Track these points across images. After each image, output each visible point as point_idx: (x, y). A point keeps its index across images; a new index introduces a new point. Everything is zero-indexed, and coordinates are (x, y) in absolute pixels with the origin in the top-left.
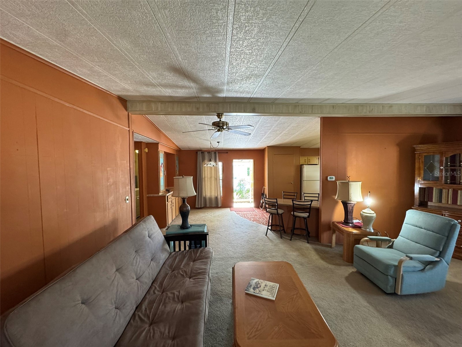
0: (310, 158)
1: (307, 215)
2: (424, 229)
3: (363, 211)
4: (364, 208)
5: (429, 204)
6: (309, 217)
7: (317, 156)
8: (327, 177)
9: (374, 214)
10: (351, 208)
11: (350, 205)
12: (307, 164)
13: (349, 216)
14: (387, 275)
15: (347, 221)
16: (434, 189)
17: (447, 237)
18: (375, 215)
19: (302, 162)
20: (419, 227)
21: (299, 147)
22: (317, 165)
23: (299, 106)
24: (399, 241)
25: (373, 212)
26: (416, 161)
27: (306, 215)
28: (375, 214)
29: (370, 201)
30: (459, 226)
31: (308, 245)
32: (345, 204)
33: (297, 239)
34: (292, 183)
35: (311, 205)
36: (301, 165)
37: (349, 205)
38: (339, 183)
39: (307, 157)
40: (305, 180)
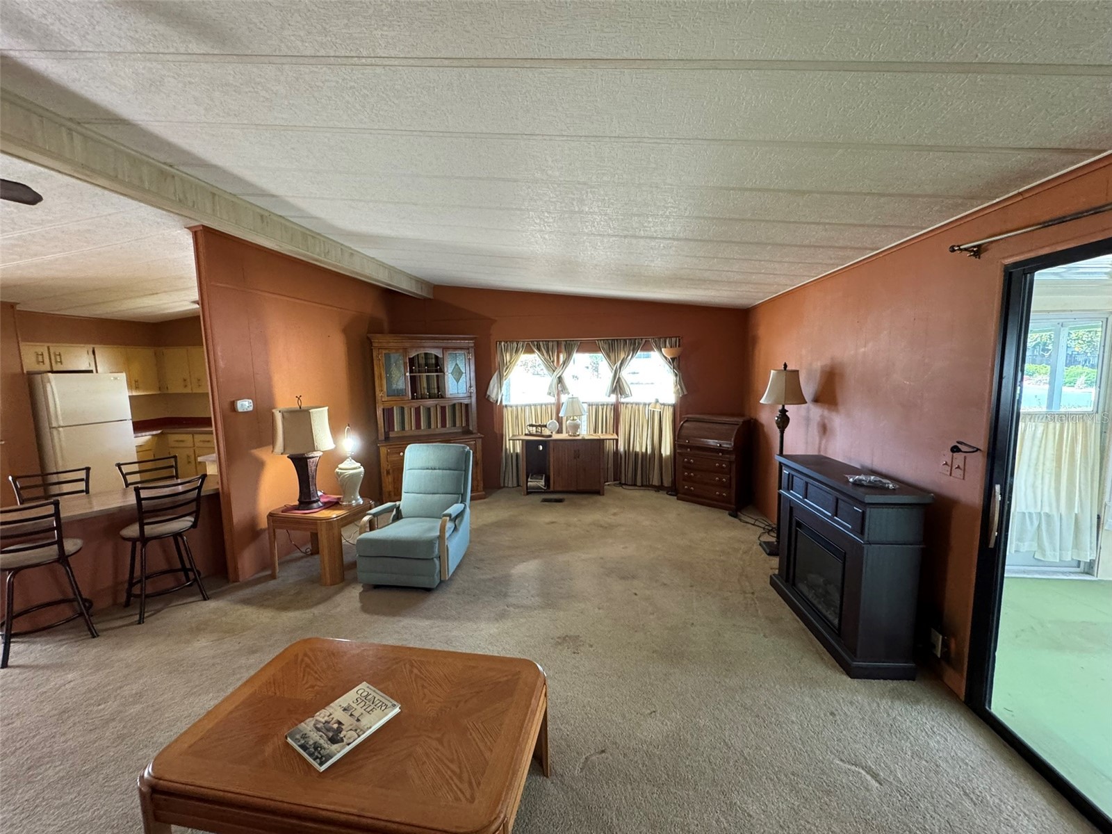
0: (56, 347)
1: (191, 521)
2: (439, 469)
3: (340, 466)
4: (342, 460)
5: (391, 436)
6: (194, 525)
7: (88, 342)
8: (233, 405)
9: (360, 468)
10: (314, 468)
11: (312, 460)
12: (49, 369)
13: (311, 487)
14: (433, 559)
15: (306, 499)
16: (395, 408)
17: (465, 471)
18: (362, 469)
19: (28, 363)
20: (432, 469)
21: (12, 306)
22: (91, 372)
23: (173, 177)
24: (407, 501)
25: (359, 464)
26: (375, 362)
27: (185, 523)
28: (362, 467)
29: (351, 443)
30: (471, 451)
32: (301, 463)
33: (159, 606)
35: (200, 488)
36: (32, 373)
37: (310, 462)
38: (285, 414)
39: (49, 344)
40: (62, 423)
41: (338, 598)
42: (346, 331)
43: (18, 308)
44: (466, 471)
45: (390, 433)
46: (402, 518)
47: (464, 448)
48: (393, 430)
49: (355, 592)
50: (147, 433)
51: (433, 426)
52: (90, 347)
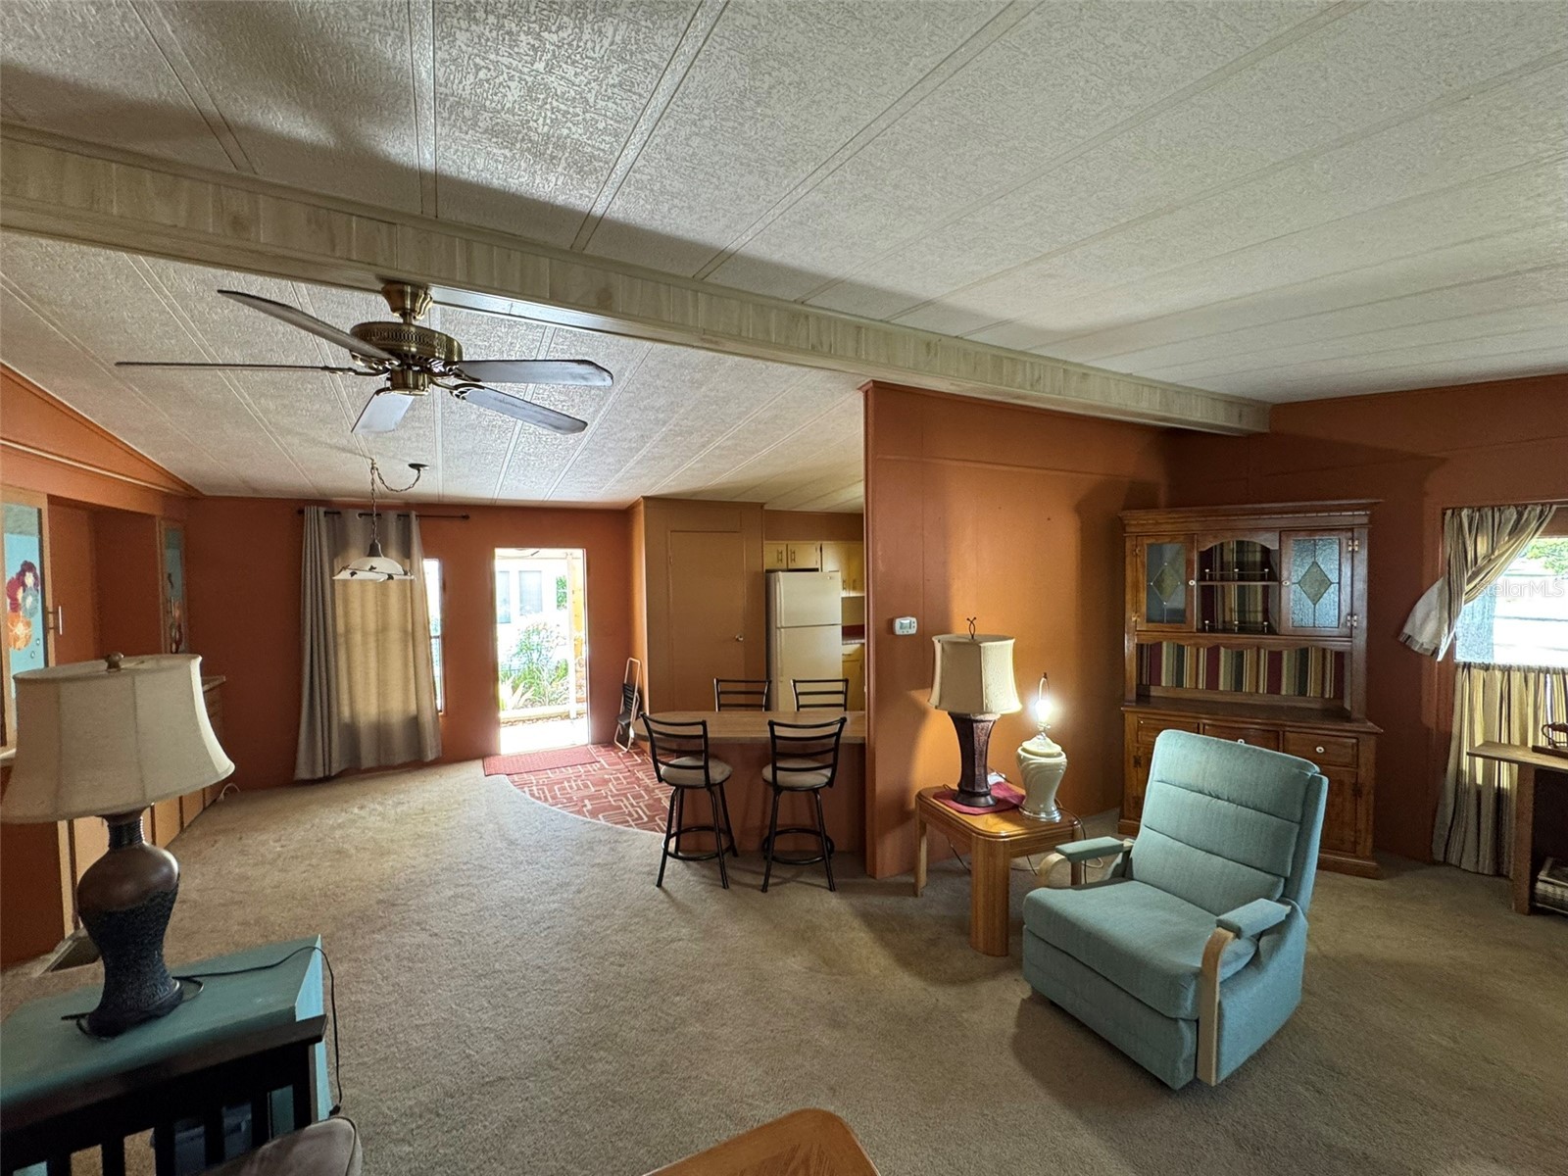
0: (793, 545)
1: (826, 776)
2: (1228, 800)
3: (1026, 745)
4: (1031, 735)
5: (1153, 694)
6: (830, 783)
7: (817, 540)
8: (891, 623)
9: (1059, 755)
10: (983, 738)
11: (981, 725)
12: (785, 567)
13: (976, 769)
14: (1176, 1020)
15: (969, 790)
16: (1165, 644)
17: (1301, 823)
18: (1063, 759)
19: (769, 562)
20: (1211, 795)
21: (762, 505)
22: (816, 570)
23: (807, 317)
24: (1146, 844)
25: (1058, 749)
26: (1128, 560)
27: (819, 778)
28: (1064, 755)
30: (1326, 780)
31: (833, 902)
32: (965, 726)
33: (788, 876)
34: (737, 639)
35: (838, 734)
36: (769, 571)
37: (977, 727)
38: (945, 646)
39: (786, 542)
40: (784, 625)
41: (985, 988)
42: (1079, 509)
43: (766, 507)
44: (1305, 824)
45: (1152, 688)
46: (1132, 879)
47: (1301, 766)
48: (1159, 684)
49: (1014, 992)
50: (857, 641)
51: (1246, 688)
52: (818, 543)
